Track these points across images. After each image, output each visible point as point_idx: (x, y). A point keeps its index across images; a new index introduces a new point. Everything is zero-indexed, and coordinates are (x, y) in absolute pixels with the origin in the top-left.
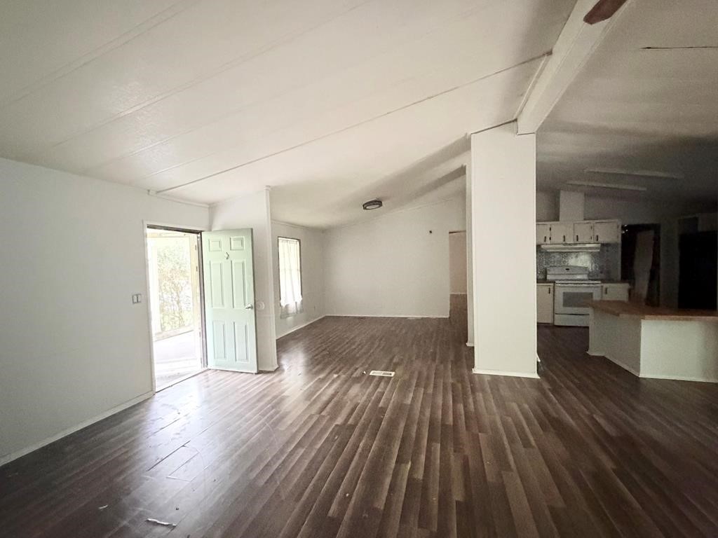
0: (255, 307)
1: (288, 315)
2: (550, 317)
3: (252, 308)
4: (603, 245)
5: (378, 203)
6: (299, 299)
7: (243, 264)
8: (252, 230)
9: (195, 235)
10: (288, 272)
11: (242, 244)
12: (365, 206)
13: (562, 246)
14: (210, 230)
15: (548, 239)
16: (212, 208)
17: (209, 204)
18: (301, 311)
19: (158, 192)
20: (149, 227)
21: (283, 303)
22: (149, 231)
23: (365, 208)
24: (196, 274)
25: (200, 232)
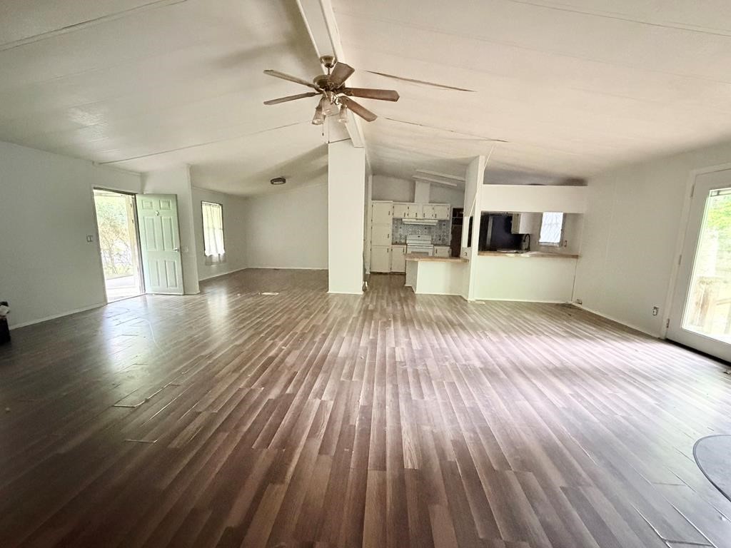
0: (181, 250)
1: (212, 263)
2: (403, 268)
3: (178, 250)
4: (440, 221)
5: (283, 180)
6: (222, 252)
7: (170, 219)
8: (176, 195)
9: (130, 196)
10: (211, 230)
11: (169, 205)
12: (273, 181)
13: (415, 220)
14: (142, 193)
15: (406, 215)
16: (143, 176)
17: (141, 173)
18: (225, 261)
19: (101, 163)
20: (95, 188)
21: (207, 254)
22: (95, 191)
23: (272, 183)
24: (133, 226)
25: (135, 194)
